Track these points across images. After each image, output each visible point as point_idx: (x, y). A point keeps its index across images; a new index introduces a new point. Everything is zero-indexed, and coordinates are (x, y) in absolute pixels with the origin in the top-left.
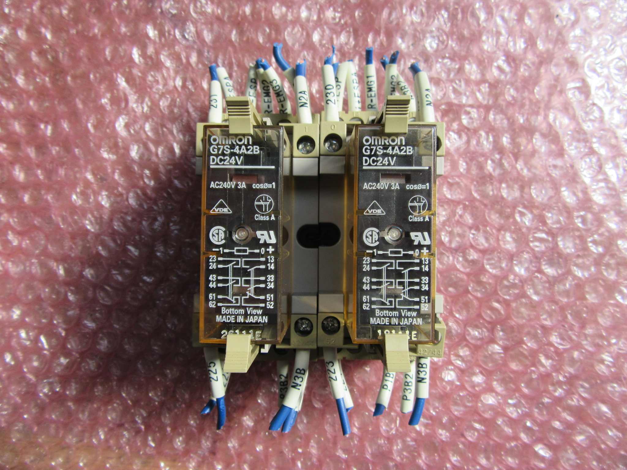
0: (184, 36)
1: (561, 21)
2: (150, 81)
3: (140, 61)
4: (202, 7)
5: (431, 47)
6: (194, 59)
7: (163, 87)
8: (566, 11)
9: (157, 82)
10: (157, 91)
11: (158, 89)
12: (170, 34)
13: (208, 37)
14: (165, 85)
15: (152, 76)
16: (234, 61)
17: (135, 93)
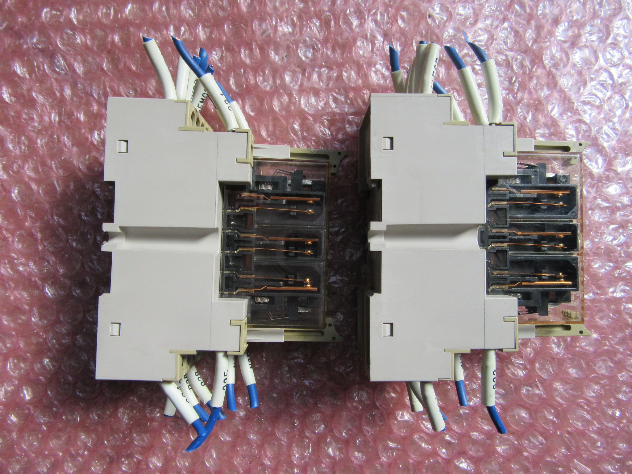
0: (54, 71)
1: (434, 20)
2: (25, 119)
3: (11, 100)
4: (69, 38)
5: (307, 57)
6: (68, 92)
7: (39, 124)
8: (437, 9)
9: (32, 119)
10: (32, 129)
11: (34, 127)
12: (39, 69)
13: (79, 69)
14: (41, 121)
15: (26, 114)
16: (109, 90)
17: (11, 133)
